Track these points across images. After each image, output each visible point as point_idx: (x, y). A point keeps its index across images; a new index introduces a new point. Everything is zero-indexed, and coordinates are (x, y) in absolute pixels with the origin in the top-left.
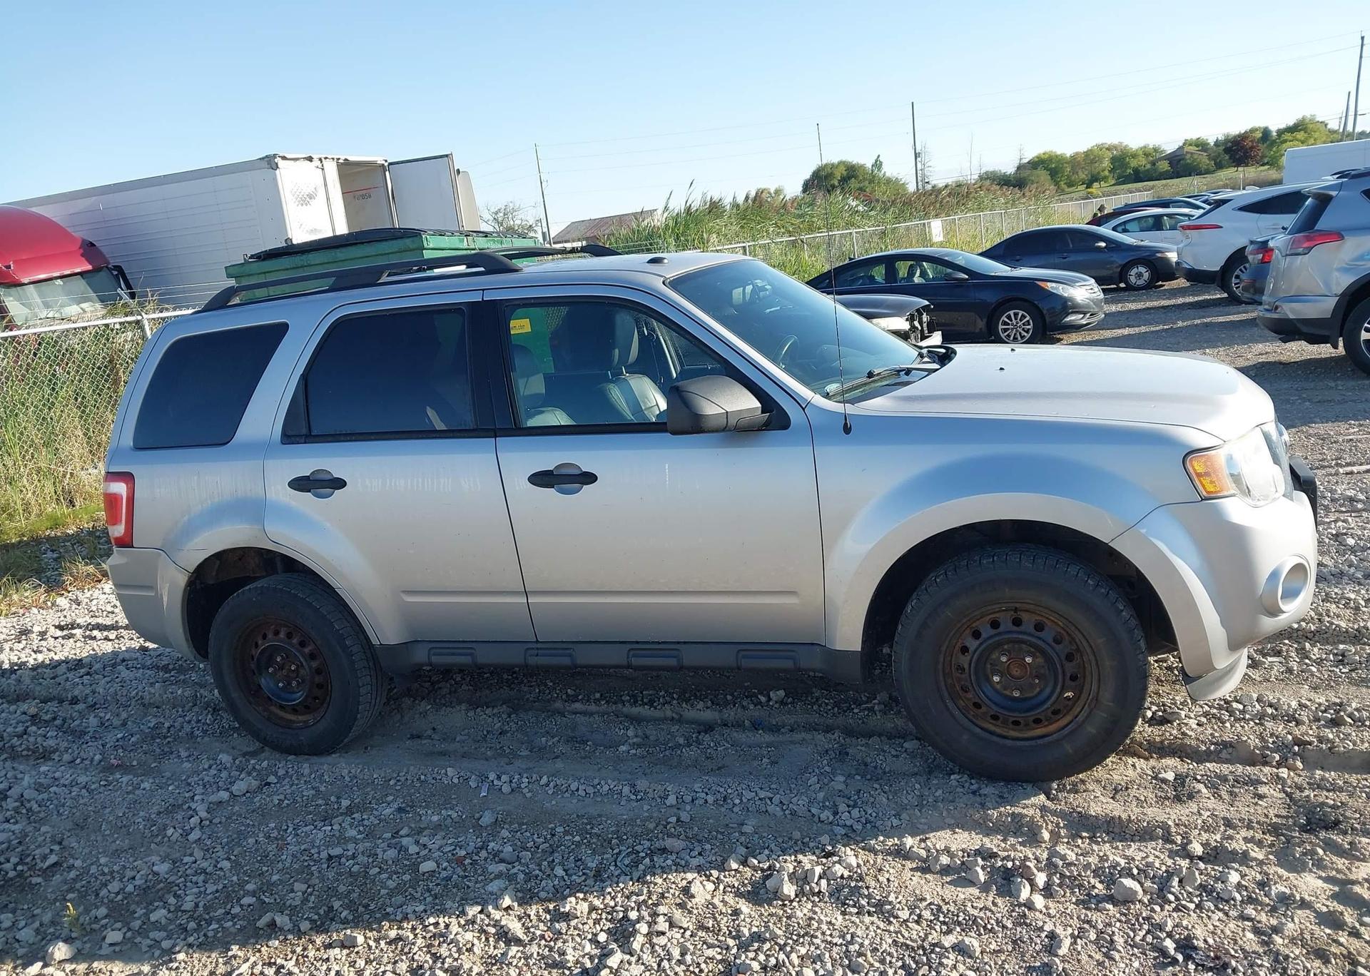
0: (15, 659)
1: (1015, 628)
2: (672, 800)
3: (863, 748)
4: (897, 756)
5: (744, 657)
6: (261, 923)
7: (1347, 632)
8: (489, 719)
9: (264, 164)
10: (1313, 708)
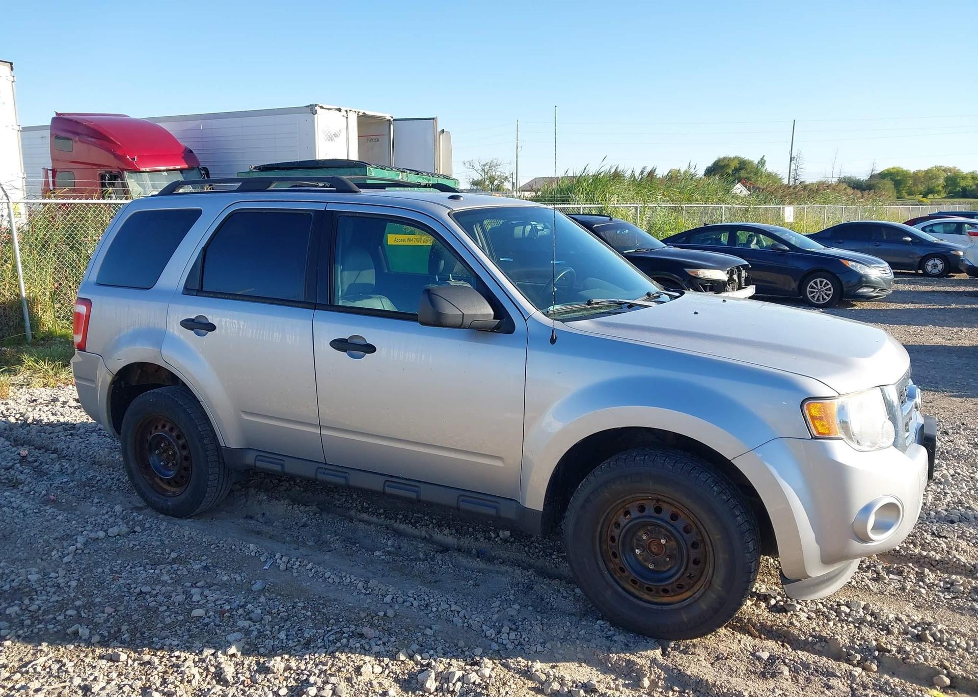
1: (656, 515)
2: (388, 599)
3: (545, 587)
4: (566, 598)
5: (463, 501)
6: (69, 631)
8: (300, 513)
9: (308, 110)
10: (906, 623)
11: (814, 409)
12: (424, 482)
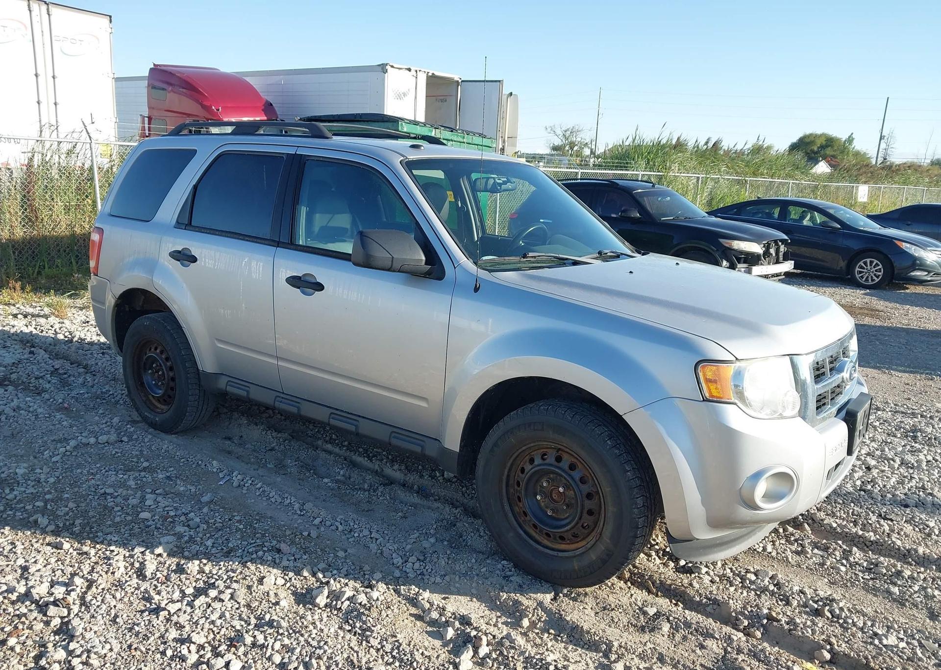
0: (83, 336)
1: (556, 463)
2: (317, 521)
3: (467, 525)
4: (481, 536)
5: (395, 437)
6: (31, 519)
7: (899, 549)
8: (271, 439)
9: (380, 69)
10: (809, 597)
11: (708, 371)
12: (363, 417)
